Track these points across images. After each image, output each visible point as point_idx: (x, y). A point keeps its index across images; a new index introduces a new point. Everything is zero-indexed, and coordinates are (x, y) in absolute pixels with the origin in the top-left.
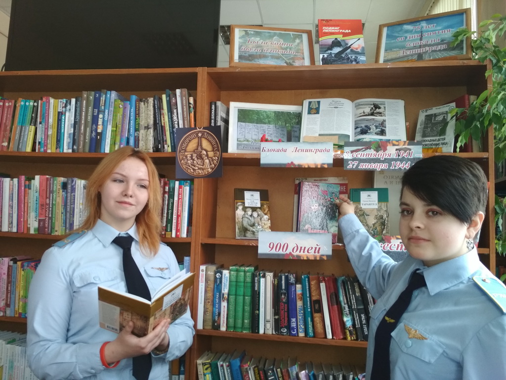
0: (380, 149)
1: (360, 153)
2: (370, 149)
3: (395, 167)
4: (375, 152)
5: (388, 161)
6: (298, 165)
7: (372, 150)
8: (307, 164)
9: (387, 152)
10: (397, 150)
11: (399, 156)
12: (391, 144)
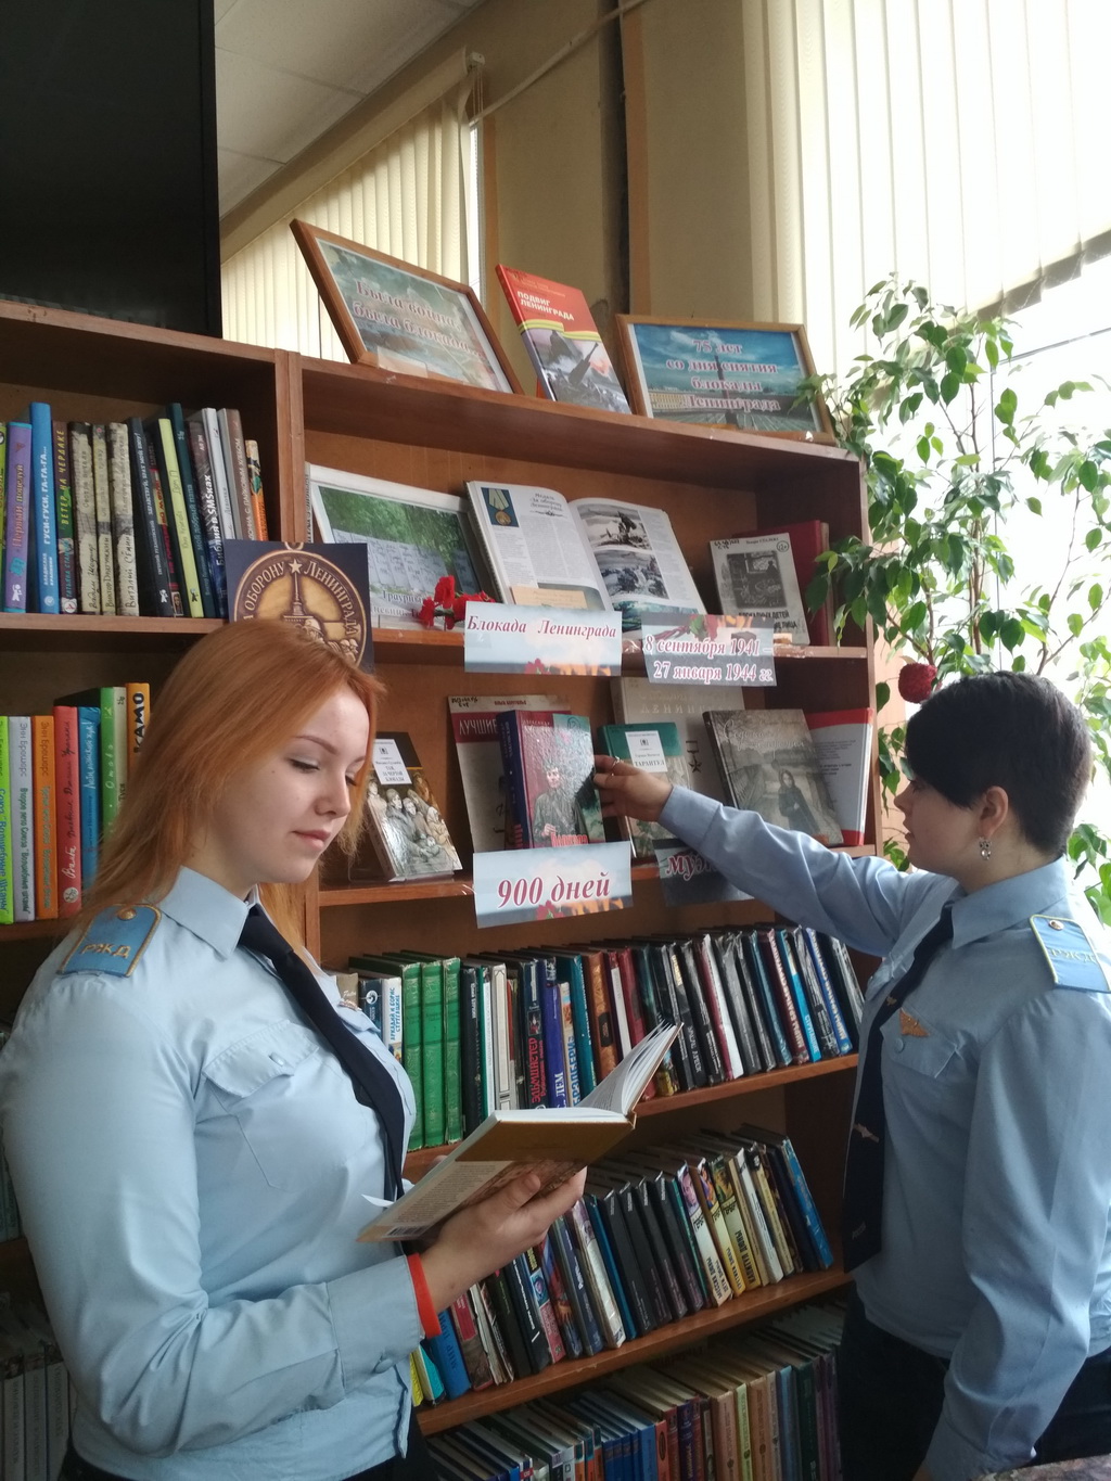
0: (705, 633)
1: (671, 640)
2: (688, 632)
3: (733, 676)
4: (697, 641)
5: (720, 662)
6: (552, 668)
7: (692, 635)
8: (571, 666)
9: (718, 642)
10: (733, 636)
11: (737, 651)
12: (724, 623)
